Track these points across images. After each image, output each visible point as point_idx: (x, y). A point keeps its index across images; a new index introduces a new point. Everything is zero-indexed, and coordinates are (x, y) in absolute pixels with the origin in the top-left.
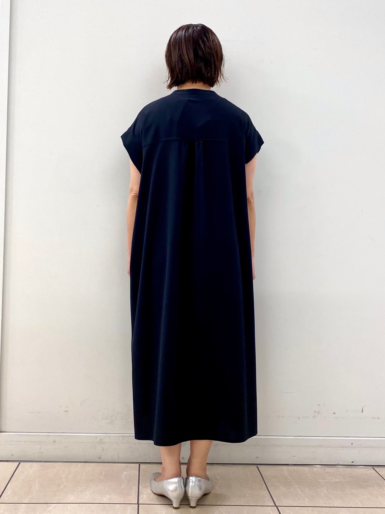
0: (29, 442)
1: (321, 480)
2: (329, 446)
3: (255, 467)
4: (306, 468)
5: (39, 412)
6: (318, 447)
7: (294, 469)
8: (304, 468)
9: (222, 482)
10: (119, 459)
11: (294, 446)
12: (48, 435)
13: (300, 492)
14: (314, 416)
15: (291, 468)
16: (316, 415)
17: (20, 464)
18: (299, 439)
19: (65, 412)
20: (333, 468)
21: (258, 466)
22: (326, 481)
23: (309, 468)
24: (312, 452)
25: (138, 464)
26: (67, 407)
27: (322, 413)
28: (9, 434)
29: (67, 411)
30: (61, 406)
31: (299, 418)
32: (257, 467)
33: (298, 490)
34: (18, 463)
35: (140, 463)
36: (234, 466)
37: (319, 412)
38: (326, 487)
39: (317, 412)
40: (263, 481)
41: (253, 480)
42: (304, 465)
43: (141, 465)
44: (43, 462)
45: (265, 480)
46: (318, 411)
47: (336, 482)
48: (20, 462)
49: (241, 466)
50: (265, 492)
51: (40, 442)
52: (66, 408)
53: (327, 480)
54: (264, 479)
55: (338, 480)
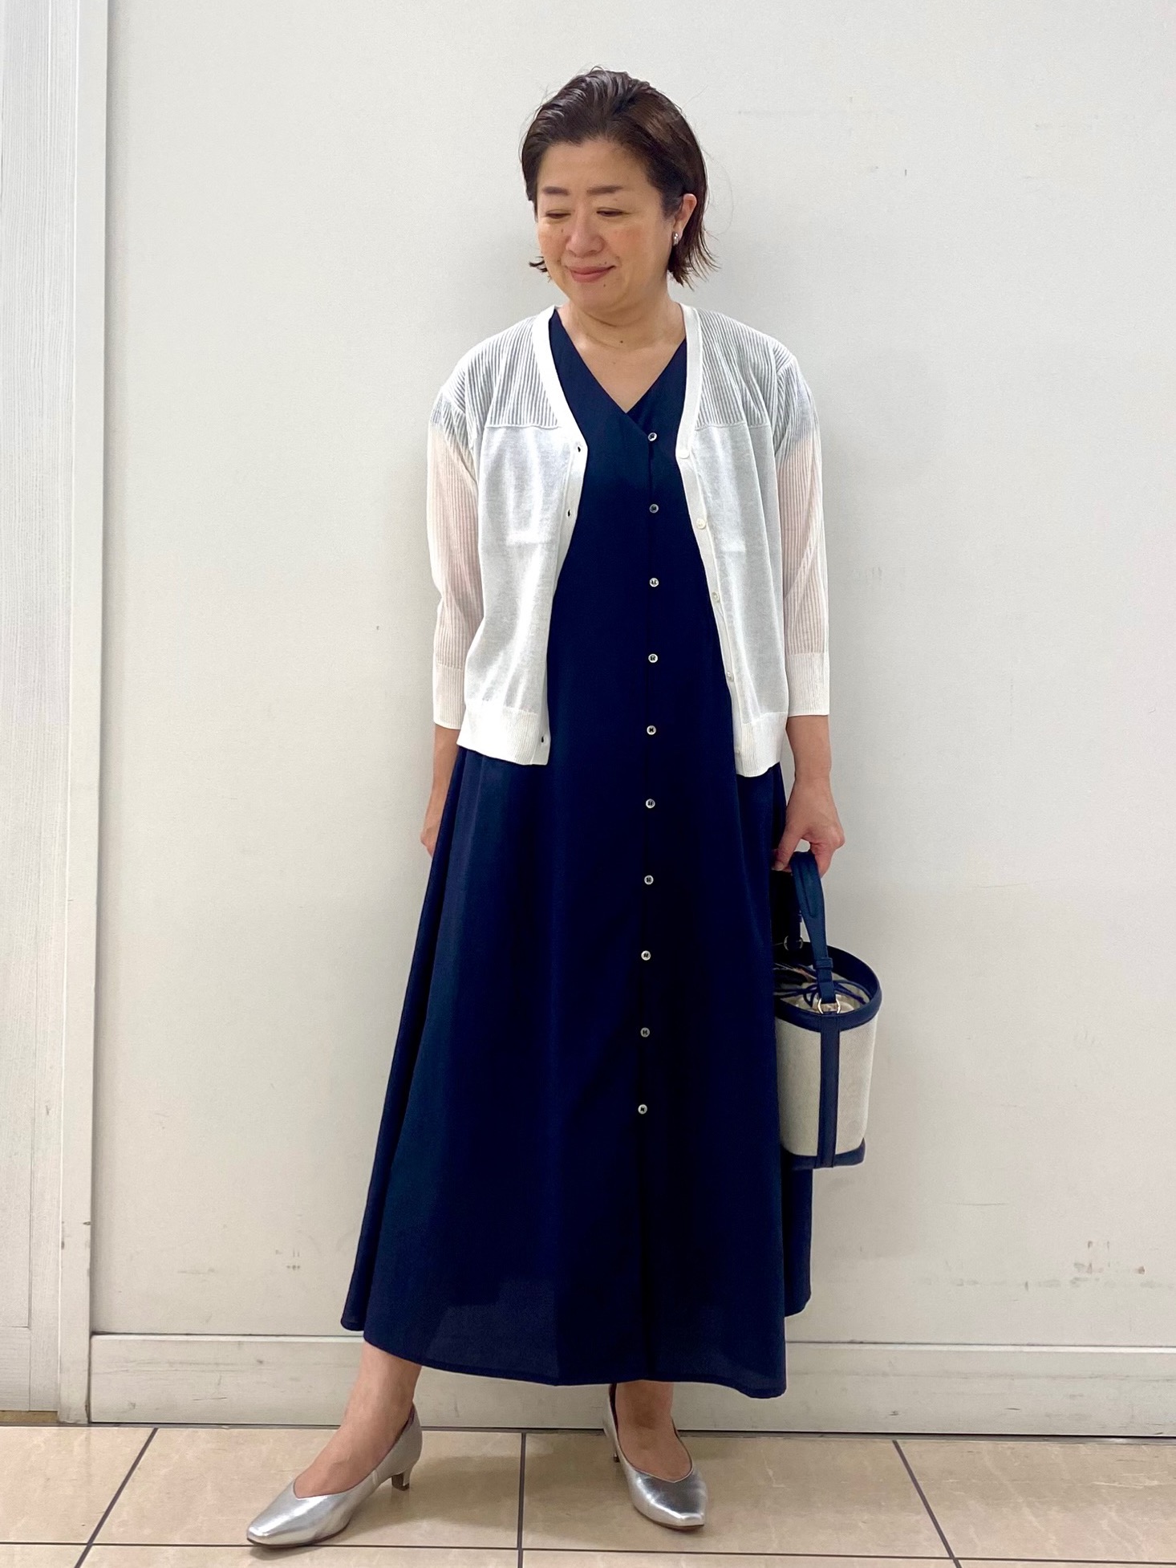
0: (181, 1363)
1: (1098, 1481)
2: (1128, 1376)
3: (887, 1444)
4: (1054, 1448)
5: (212, 1270)
6: (1091, 1378)
7: (1013, 1449)
8: (1049, 1448)
9: (782, 1486)
10: (458, 1416)
11: (1012, 1376)
12: (239, 1342)
13: (1031, 1518)
14: (1077, 1279)
15: (1004, 1446)
16: (1078, 1275)
17: (159, 1430)
18: (1028, 1353)
19: (291, 1269)
20: (1143, 1446)
21: (898, 1441)
22: (1116, 1484)
23: (1061, 1447)
24: (1073, 1396)
25: (520, 1434)
26: (296, 1255)
27: (1101, 1270)
28: (120, 1341)
29: (297, 1265)
30: (277, 1252)
31: (1026, 1284)
32: (896, 1443)
33: (1026, 1511)
34: (150, 1430)
35: (524, 1431)
36: (821, 1439)
37: (1091, 1265)
38: (1118, 1502)
39: (1083, 1265)
40: (912, 1484)
41: (881, 1480)
42: (1046, 1438)
43: (528, 1437)
44: (224, 1426)
45: (919, 1482)
46: (1087, 1264)
47: (1150, 1488)
48: (156, 1426)
49: (844, 1439)
50: (919, 1517)
51: (217, 1364)
52: (294, 1256)
53: (1120, 1484)
54: (917, 1478)
55: (1155, 1483)
